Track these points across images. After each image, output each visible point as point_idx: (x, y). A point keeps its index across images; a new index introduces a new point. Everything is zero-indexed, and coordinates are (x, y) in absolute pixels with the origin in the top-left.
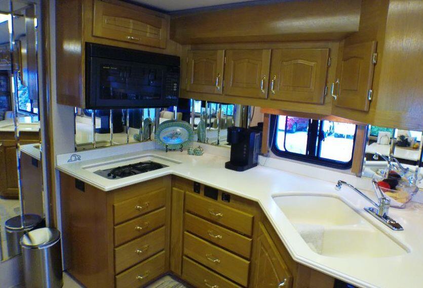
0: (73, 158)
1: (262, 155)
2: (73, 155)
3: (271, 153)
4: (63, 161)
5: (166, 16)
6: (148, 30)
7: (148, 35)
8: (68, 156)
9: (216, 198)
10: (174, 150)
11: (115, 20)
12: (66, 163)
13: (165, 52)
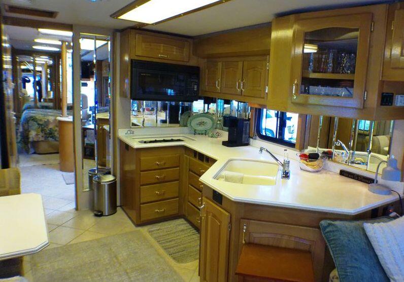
0: (129, 132)
1: (252, 138)
2: (129, 130)
3: (257, 137)
4: (122, 134)
5: (189, 40)
6: (175, 50)
7: (175, 53)
8: (126, 131)
9: (203, 161)
10: (202, 134)
11: (150, 45)
12: (125, 135)
13: (188, 64)
